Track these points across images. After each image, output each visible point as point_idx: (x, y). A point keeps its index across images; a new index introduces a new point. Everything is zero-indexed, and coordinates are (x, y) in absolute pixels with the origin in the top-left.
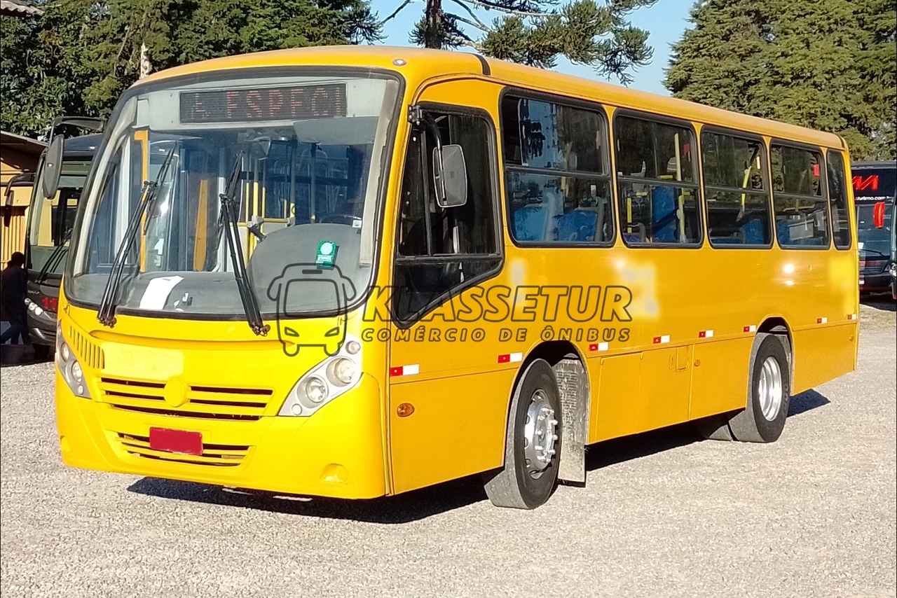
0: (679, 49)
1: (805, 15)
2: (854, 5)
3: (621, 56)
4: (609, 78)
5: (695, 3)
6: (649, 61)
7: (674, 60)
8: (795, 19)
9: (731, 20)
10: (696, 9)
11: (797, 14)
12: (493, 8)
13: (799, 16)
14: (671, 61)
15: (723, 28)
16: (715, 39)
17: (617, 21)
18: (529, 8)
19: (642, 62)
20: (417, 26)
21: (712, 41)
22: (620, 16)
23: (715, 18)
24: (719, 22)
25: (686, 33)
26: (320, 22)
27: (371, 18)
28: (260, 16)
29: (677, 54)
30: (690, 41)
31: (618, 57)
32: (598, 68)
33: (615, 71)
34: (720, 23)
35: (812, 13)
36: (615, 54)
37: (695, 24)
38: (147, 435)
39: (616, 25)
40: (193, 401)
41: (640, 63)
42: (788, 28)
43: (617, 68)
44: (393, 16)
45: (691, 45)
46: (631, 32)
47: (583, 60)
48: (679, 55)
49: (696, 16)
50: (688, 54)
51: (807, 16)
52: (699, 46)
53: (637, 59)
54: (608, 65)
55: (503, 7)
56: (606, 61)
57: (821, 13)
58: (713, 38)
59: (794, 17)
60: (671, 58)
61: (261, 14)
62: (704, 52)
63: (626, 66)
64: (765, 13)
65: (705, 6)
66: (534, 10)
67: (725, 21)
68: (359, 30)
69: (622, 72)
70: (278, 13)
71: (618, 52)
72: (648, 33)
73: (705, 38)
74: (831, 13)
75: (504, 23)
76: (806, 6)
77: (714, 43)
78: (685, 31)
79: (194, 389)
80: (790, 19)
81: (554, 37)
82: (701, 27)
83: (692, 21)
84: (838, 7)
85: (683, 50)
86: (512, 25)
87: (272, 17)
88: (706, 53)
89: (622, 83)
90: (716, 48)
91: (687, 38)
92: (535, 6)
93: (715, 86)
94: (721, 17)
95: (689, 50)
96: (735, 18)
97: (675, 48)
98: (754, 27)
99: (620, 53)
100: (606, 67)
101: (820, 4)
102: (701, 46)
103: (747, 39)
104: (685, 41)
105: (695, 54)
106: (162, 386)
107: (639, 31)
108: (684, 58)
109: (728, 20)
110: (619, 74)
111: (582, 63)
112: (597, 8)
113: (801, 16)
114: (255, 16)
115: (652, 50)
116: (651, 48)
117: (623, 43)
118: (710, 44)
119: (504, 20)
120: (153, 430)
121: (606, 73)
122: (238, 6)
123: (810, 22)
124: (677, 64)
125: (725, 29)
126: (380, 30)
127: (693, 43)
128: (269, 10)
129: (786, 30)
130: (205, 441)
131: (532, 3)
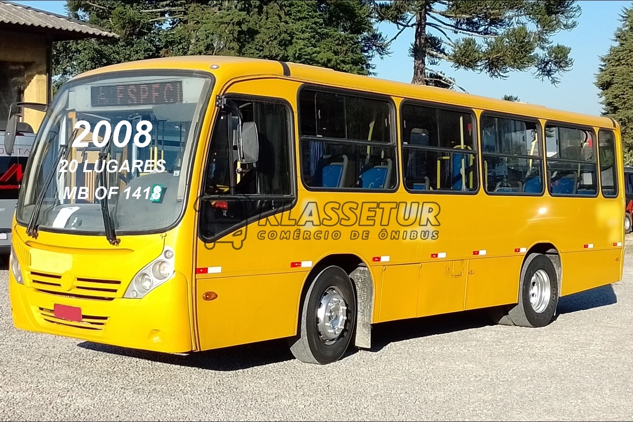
0: (606, 60)
3: (551, 64)
4: (543, 80)
6: (570, 68)
7: (603, 68)
10: (619, 32)
12: (460, 32)
14: (600, 69)
17: (545, 41)
18: (491, 32)
19: (565, 69)
20: (412, 45)
21: (629, 54)
22: (547, 37)
25: (611, 49)
26: (343, 42)
27: (382, 39)
28: (301, 39)
29: (604, 64)
30: (614, 55)
31: (550, 65)
32: (535, 73)
33: (546, 75)
36: (547, 63)
37: (618, 42)
38: (53, 309)
39: (543, 43)
40: (78, 287)
41: (563, 70)
43: (549, 73)
44: (395, 38)
45: (615, 57)
46: (559, 48)
47: (518, 68)
48: (606, 65)
49: (619, 37)
50: (612, 64)
52: (620, 57)
53: (561, 66)
55: (471, 32)
56: (541, 68)
58: (630, 52)
60: (601, 67)
61: (302, 37)
62: (623, 62)
63: (555, 72)
65: (625, 30)
66: (494, 33)
68: (374, 48)
69: (552, 76)
70: (314, 37)
71: (550, 61)
72: (570, 49)
73: (624, 52)
75: (464, 42)
77: (631, 56)
78: (610, 47)
79: (79, 279)
82: (622, 44)
83: (616, 41)
85: (609, 61)
86: (469, 43)
87: (309, 39)
88: (624, 62)
89: (552, 83)
91: (612, 52)
92: (495, 31)
93: (631, 86)
95: (613, 61)
97: (603, 59)
99: (550, 63)
100: (541, 73)
102: (621, 58)
104: (610, 55)
105: (617, 63)
106: (59, 277)
107: (563, 48)
108: (609, 67)
110: (550, 77)
111: (518, 70)
112: (528, 32)
114: (297, 39)
115: (573, 61)
116: (572, 59)
117: (553, 56)
118: (628, 56)
119: (463, 40)
120: (56, 305)
121: (540, 76)
122: (285, 32)
124: (605, 71)
126: (388, 48)
127: (616, 56)
128: (306, 35)
130: (84, 313)
131: (493, 28)
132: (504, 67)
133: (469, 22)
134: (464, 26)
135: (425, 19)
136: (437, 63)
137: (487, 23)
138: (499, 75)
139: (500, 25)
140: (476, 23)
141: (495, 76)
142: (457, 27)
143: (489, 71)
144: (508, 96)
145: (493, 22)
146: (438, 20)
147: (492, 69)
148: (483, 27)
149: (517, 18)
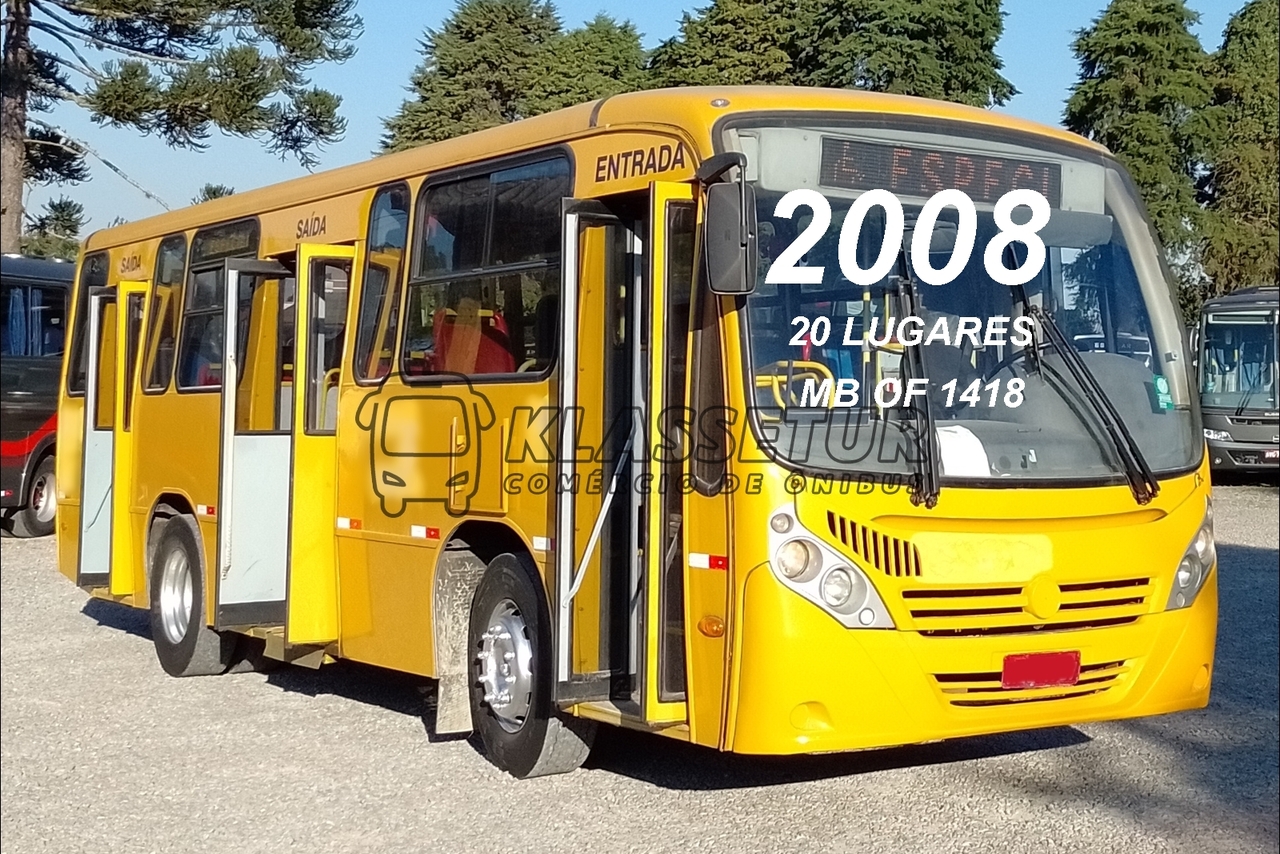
0: (394, 126)
1: (560, 92)
2: (622, 84)
3: (301, 127)
4: (283, 157)
5: (417, 67)
6: (340, 137)
7: (388, 141)
8: (547, 97)
9: (463, 92)
10: (419, 75)
11: (549, 90)
12: (109, 47)
13: (552, 93)
14: (383, 142)
15: (454, 102)
16: (442, 117)
17: (292, 78)
18: (171, 53)
19: (330, 137)
21: (437, 119)
22: (297, 71)
23: (444, 88)
24: (448, 94)
25: (404, 105)
29: (391, 133)
30: (409, 117)
31: (298, 129)
32: (267, 142)
33: (292, 147)
34: (450, 96)
35: (568, 91)
36: (293, 124)
37: (417, 94)
39: (291, 83)
41: (326, 138)
42: (538, 109)
43: (296, 143)
45: (411, 122)
46: (316, 95)
47: (238, 130)
48: (394, 136)
49: (419, 84)
50: (406, 135)
51: (562, 95)
52: (420, 124)
53: (321, 132)
54: (282, 140)
55: (129, 48)
56: (280, 134)
57: (579, 91)
58: (438, 115)
59: (545, 94)
60: (384, 139)
62: (426, 133)
63: (309, 143)
64: (509, 86)
65: (431, 72)
66: (177, 56)
67: (456, 93)
69: (303, 150)
71: (298, 120)
72: (340, 99)
73: (429, 114)
74: (591, 93)
75: (121, 69)
76: (560, 81)
77: (440, 122)
78: (403, 102)
80: (539, 97)
81: (197, 95)
82: (424, 99)
83: (414, 90)
84: (601, 85)
85: (400, 128)
86: (132, 72)
88: (429, 134)
89: (302, 165)
90: (442, 129)
91: (406, 112)
92: (179, 51)
94: (451, 88)
95: (407, 129)
96: (469, 91)
97: (388, 124)
98: (495, 105)
99: (299, 124)
100: (280, 142)
101: (579, 80)
102: (423, 125)
103: (485, 120)
104: (403, 117)
105: (415, 135)
107: (326, 95)
108: (401, 140)
109: (459, 92)
110: (298, 153)
111: (239, 134)
112: (262, 58)
113: (555, 93)
115: (345, 122)
116: (343, 119)
117: (304, 110)
118: (435, 123)
119: (120, 65)
121: (279, 150)
123: (565, 102)
124: (392, 147)
125: (456, 104)
127: (413, 121)
129: (535, 111)
131: (174, 45)
132: (199, 127)
133: (123, 27)
134: (113, 36)
135: (28, 14)
136: (47, 107)
137: (161, 34)
138: (189, 142)
139: (191, 40)
140: (138, 31)
141: (179, 143)
142: (97, 34)
143: (165, 133)
144: (214, 186)
145: (177, 32)
146: (58, 19)
147: (173, 128)
148: (155, 41)
149: (237, 28)
